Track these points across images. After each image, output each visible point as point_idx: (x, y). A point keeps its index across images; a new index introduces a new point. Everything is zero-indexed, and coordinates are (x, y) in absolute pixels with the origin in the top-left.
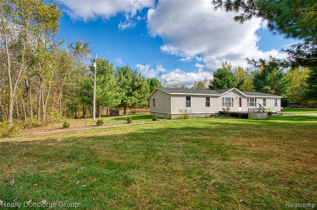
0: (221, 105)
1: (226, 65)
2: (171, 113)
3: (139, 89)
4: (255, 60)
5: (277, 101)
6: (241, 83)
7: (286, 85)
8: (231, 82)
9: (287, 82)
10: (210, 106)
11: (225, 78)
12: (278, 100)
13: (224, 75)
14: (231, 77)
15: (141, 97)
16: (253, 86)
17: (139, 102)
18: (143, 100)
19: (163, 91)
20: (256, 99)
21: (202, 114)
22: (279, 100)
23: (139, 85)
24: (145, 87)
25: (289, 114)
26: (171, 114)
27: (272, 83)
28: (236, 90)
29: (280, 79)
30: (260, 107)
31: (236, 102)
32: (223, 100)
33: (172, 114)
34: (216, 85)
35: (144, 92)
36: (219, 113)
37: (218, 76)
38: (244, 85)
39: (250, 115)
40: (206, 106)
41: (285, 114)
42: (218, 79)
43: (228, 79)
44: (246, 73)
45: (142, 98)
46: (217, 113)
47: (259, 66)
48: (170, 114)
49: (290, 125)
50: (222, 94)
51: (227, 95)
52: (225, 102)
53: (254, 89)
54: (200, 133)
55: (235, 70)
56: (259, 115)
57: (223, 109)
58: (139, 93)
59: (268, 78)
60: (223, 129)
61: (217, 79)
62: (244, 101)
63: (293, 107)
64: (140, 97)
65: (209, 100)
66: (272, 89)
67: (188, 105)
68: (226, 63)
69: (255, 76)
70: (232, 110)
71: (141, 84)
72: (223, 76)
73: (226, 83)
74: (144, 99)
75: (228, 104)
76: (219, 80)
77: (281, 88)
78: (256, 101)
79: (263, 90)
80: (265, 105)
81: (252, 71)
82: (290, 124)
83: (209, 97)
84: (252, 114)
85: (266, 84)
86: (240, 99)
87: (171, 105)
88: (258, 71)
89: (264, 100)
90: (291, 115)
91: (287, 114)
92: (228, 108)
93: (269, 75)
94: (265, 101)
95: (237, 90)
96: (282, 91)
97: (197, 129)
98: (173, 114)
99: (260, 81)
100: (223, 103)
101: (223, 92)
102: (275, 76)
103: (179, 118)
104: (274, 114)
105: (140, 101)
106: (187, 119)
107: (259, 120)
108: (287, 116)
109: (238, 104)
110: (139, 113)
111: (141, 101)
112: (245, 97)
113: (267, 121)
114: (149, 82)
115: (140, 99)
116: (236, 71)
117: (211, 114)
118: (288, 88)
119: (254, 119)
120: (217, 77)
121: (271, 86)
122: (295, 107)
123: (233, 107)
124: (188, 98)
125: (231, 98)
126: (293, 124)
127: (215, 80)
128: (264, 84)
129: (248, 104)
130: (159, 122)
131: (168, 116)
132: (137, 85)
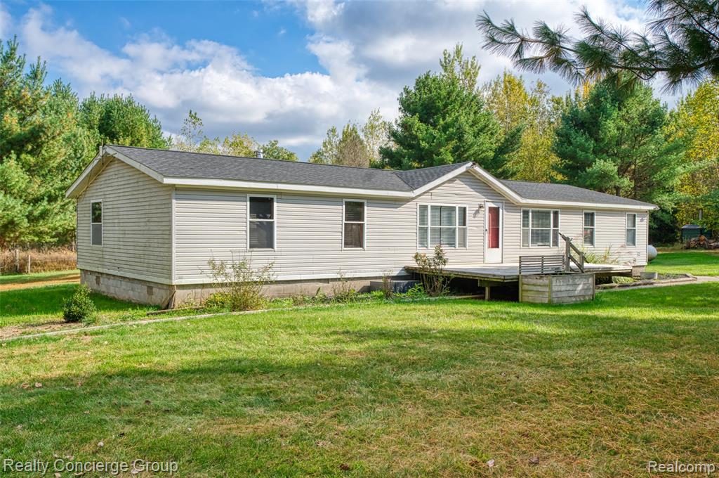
0: (414, 237)
1: (456, 63)
2: (170, 278)
3: (30, 147)
4: (518, 30)
5: (634, 226)
6: (511, 141)
7: (674, 157)
8: (469, 138)
9: (676, 148)
10: (365, 245)
11: (449, 119)
12: (637, 219)
13: (446, 106)
14: (472, 115)
15: (43, 190)
16: (554, 159)
17: (32, 219)
18: (56, 206)
19: (137, 165)
20: (556, 214)
21: (327, 281)
22: (642, 221)
23: (28, 128)
24: (67, 140)
25: (676, 276)
26: (171, 286)
27: (624, 147)
28: (476, 172)
29: (652, 132)
30: (568, 251)
31: (478, 226)
32: (423, 219)
33: (175, 282)
34: (411, 146)
35: (61, 168)
36: (404, 273)
37: (420, 108)
38: (523, 153)
39: (526, 287)
40: (347, 244)
41: (661, 276)
42: (421, 120)
43: (457, 125)
44: (534, 102)
45: (52, 199)
46: (395, 274)
47: (536, 59)
48: (166, 281)
49: (671, 333)
50: (418, 192)
51: (439, 195)
52: (429, 225)
53: (560, 172)
54: (264, 397)
55: (493, 86)
56: (560, 287)
57: (417, 257)
58: (31, 170)
59: (611, 127)
60: (388, 367)
61: (415, 121)
62: (511, 223)
63: (692, 246)
64: (36, 188)
65: (360, 216)
66: (622, 171)
67: (262, 236)
68: (458, 52)
69: (564, 118)
70: (459, 261)
71: (41, 126)
72: (438, 110)
73: (449, 139)
74: (59, 203)
75: (444, 237)
76: (423, 126)
77: (655, 170)
78: (556, 225)
79: (591, 176)
80: (590, 238)
81: (557, 96)
82: (669, 326)
83: (361, 205)
84: (534, 281)
85: (601, 151)
86: (495, 213)
87: (174, 240)
88: (577, 95)
89: (589, 218)
90: (681, 282)
91: (668, 276)
92: (439, 256)
93: (615, 114)
94: (592, 224)
95: (481, 176)
96: (659, 183)
97: (266, 368)
98: (184, 282)
99: (580, 139)
100: (423, 231)
101: (425, 183)
102: (636, 121)
103: (210, 306)
104: (623, 280)
105: (36, 213)
106: (244, 306)
107: (560, 306)
108: (665, 288)
109: (487, 235)
110: (43, 274)
111: (44, 215)
112: (512, 206)
113: (589, 313)
114: (96, 116)
115: (36, 201)
116: (494, 90)
117: (367, 283)
118: (680, 169)
119: (543, 305)
120: (413, 113)
121: (622, 159)
122: (700, 245)
123: (463, 250)
124: (262, 206)
125: (457, 206)
126: (682, 327)
127: (405, 126)
128: (594, 152)
129: (525, 234)
130: (92, 328)
131: (159, 296)
132: (17, 129)
